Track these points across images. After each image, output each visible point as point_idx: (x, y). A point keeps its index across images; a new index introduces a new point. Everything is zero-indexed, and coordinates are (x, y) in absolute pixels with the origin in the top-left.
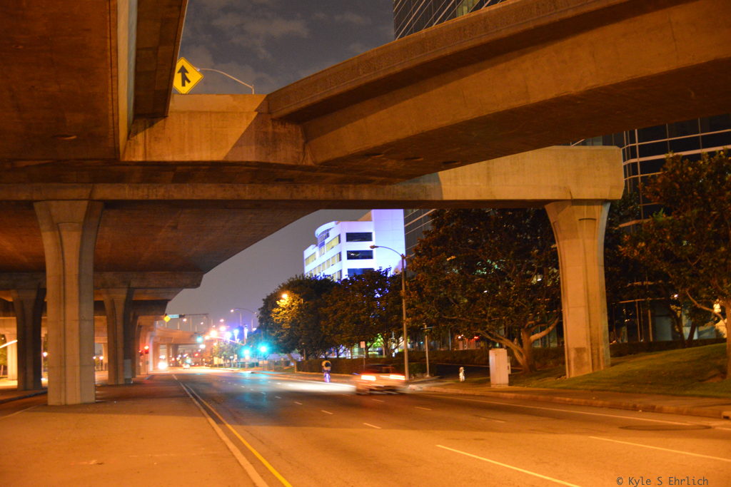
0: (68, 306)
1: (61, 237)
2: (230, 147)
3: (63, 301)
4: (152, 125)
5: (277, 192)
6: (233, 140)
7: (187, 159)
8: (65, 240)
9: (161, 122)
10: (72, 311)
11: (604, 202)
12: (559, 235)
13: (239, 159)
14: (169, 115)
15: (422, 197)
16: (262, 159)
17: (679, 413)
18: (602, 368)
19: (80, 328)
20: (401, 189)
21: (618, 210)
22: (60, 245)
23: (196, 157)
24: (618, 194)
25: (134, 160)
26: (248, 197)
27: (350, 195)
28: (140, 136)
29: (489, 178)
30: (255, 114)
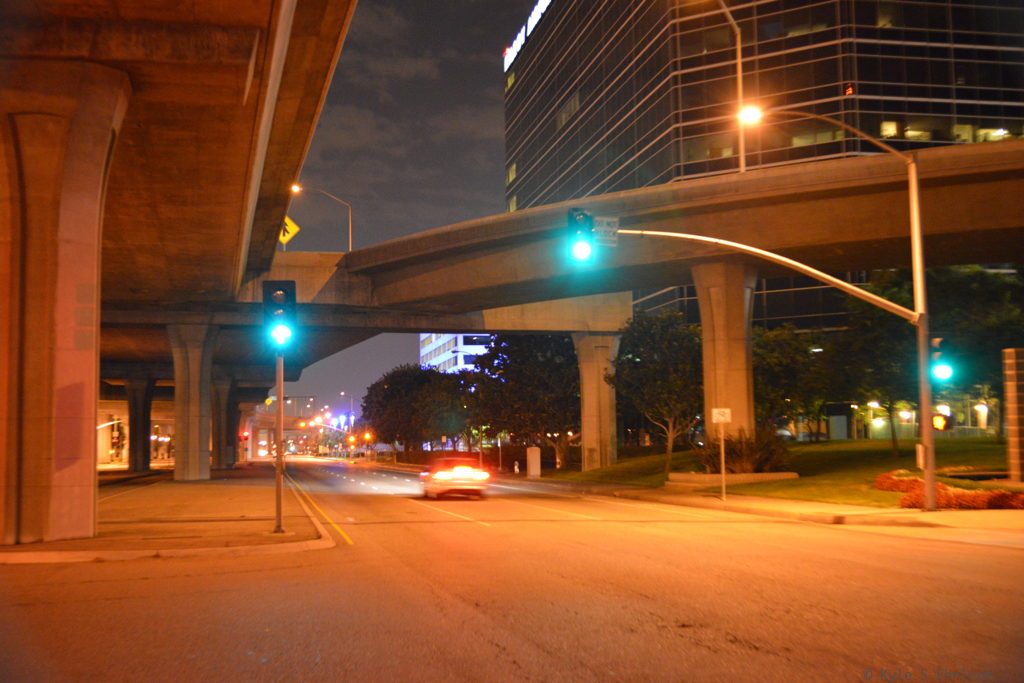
0: (191, 406)
1: (187, 352)
2: (316, 292)
3: (187, 402)
4: (259, 275)
5: (354, 321)
6: (319, 288)
8: (190, 355)
9: (267, 274)
10: (194, 409)
11: (616, 333)
13: (322, 302)
14: (272, 268)
15: (469, 327)
16: (341, 303)
18: (609, 465)
19: (200, 422)
20: (450, 321)
22: (186, 359)
25: (245, 301)
28: (250, 284)
29: (522, 315)
30: (336, 268)
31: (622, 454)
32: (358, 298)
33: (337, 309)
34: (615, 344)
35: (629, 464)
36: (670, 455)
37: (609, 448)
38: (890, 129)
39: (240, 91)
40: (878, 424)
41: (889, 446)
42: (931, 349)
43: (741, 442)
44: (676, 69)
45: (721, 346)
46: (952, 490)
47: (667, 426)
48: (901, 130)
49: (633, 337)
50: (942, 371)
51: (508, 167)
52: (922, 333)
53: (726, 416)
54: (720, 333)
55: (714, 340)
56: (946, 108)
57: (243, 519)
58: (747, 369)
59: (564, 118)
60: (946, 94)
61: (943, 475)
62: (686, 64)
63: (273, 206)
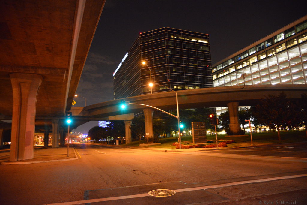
5: (85, 119)
11: (131, 120)
12: (125, 125)
13: (80, 115)
15: (106, 119)
16: (83, 115)
18: (130, 143)
20: (103, 119)
22: (55, 126)
23: (74, 115)
26: (82, 119)
29: (115, 117)
30: (82, 110)
31: (132, 141)
32: (86, 115)
33: (82, 117)
34: (131, 122)
35: (133, 142)
36: (140, 141)
37: (130, 140)
38: (175, 87)
39: (63, 79)
40: (174, 135)
41: (175, 138)
42: (180, 123)
43: (151, 138)
44: (141, 77)
45: (148, 122)
46: (184, 145)
47: (139, 135)
48: (177, 87)
49: (134, 121)
50: (182, 126)
51: (114, 92)
52: (179, 120)
53: (149, 134)
54: (148, 120)
55: (147, 121)
56: (184, 84)
57: (62, 154)
58: (152, 126)
59: (123, 84)
60: (184, 82)
61: (183, 143)
62: (143, 76)
63: (71, 99)
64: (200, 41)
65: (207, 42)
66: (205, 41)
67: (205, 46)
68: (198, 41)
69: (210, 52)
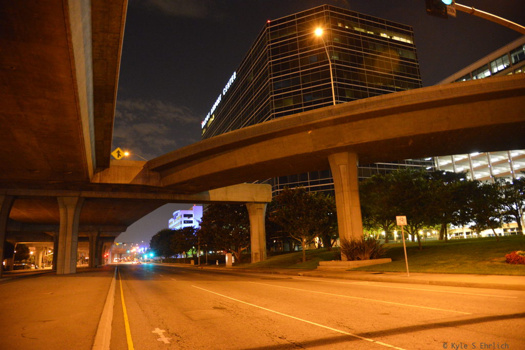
0: (67, 237)
2: (133, 179)
3: (65, 234)
4: (103, 170)
5: (151, 196)
6: (134, 176)
7: (116, 183)
8: (68, 211)
9: (107, 169)
11: (265, 203)
12: (250, 214)
13: (135, 183)
14: (110, 166)
15: (203, 200)
16: (144, 184)
17: (285, 274)
18: (264, 260)
19: (72, 244)
20: (195, 197)
21: (270, 206)
22: (66, 213)
23: (119, 182)
24: (270, 200)
25: (96, 182)
26: (140, 198)
27: (177, 198)
28: (99, 174)
29: (226, 194)
30: (142, 168)
32: (153, 183)
34: (265, 207)
37: (263, 253)
44: (273, 112)
45: (346, 194)
47: (302, 240)
54: (346, 188)
62: (276, 111)
64: (396, 38)
65: (409, 42)
66: (407, 39)
67: (406, 48)
68: (393, 38)
69: (417, 63)
